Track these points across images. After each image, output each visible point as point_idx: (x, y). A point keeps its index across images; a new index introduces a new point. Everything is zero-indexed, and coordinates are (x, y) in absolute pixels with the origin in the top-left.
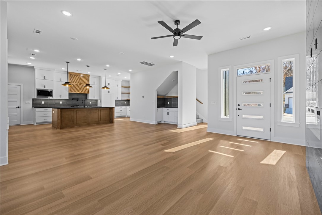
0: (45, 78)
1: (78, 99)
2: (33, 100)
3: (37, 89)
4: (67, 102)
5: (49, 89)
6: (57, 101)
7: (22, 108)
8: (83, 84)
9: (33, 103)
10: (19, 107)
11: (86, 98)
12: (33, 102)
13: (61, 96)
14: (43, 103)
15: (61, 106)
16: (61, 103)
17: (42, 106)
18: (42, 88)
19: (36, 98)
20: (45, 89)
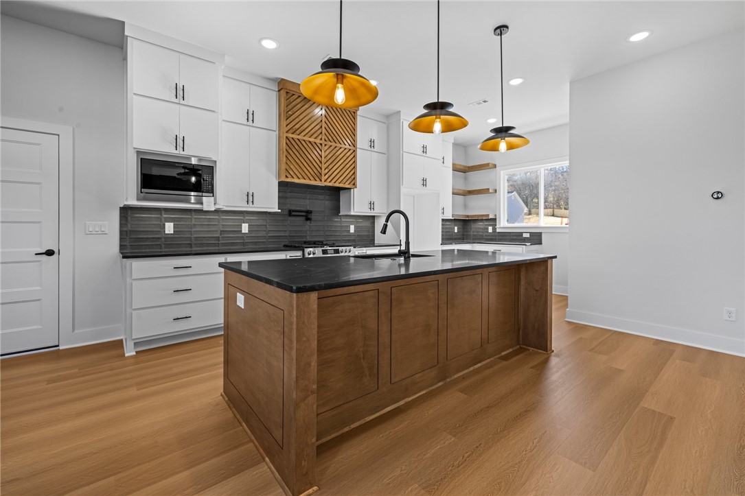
0: (179, 92)
1: (309, 212)
2: (126, 211)
3: (139, 153)
4: (269, 228)
5: (194, 153)
6: (229, 221)
7: (66, 255)
8: (334, 144)
9: (121, 232)
10: (50, 253)
11: (337, 209)
12: (121, 225)
13: (250, 197)
14: (169, 228)
15: (243, 244)
16: (245, 228)
17: (168, 246)
18: (162, 147)
19: (133, 202)
20: (180, 152)
